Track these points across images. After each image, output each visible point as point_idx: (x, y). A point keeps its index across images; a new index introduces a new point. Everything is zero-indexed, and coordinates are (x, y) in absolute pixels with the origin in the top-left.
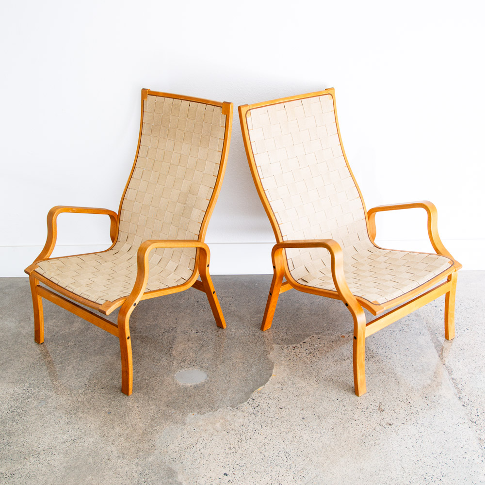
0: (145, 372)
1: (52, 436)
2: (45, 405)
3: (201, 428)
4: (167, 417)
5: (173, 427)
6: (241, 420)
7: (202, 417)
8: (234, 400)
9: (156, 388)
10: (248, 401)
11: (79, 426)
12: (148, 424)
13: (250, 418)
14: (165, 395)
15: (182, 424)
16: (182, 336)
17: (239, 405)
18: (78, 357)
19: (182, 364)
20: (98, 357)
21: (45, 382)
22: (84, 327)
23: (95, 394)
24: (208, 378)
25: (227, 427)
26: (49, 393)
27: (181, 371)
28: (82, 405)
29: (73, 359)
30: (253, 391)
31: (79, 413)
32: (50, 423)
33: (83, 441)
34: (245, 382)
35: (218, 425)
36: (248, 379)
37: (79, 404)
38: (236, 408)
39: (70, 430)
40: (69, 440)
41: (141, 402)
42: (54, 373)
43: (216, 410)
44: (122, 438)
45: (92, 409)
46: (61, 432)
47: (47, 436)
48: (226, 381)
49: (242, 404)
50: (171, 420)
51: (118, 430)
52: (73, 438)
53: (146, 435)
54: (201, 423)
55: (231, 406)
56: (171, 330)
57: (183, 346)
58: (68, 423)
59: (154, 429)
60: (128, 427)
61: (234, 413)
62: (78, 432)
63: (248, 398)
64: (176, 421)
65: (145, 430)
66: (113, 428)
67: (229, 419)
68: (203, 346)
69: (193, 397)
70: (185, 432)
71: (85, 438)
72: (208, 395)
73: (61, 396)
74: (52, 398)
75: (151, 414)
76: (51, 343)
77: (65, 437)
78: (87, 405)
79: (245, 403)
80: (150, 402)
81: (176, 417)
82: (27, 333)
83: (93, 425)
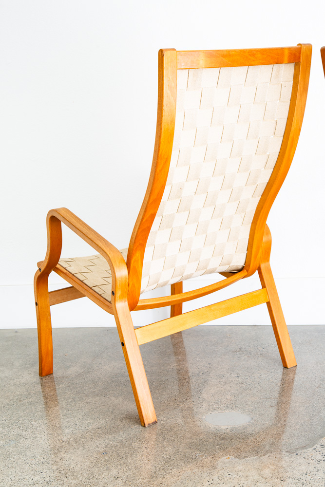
0: (161, 413)
1: (17, 477)
2: (14, 445)
3: (240, 473)
4: (187, 460)
5: (197, 470)
6: (303, 468)
7: (241, 462)
8: (292, 445)
9: (175, 429)
10: (314, 447)
11: (57, 467)
12: (160, 466)
13: (319, 465)
14: (188, 436)
15: (210, 468)
16: (216, 379)
17: (301, 451)
18: (69, 398)
19: (215, 406)
20: (97, 398)
21: (20, 422)
22: (83, 370)
23: (88, 434)
24: (253, 421)
25: (281, 475)
26: (24, 432)
27: (213, 413)
28: (67, 445)
29: (63, 399)
30: (322, 437)
31: (61, 453)
32: (17, 463)
33: (61, 483)
34: (310, 426)
35: (267, 472)
36: (314, 424)
37: (63, 444)
38: (295, 454)
39: (45, 471)
40: (40, 482)
41: (153, 443)
42: (34, 414)
43: (264, 455)
44: (119, 481)
45: (81, 449)
46: (32, 473)
47: (11, 477)
48: (279, 425)
49: (305, 450)
50: (195, 463)
51: (114, 472)
52: (47, 479)
53: (154, 478)
54: (239, 468)
55: (287, 452)
56: (201, 374)
57: (218, 389)
58: (43, 463)
59: (168, 472)
60: (130, 469)
61: (292, 459)
62: (56, 473)
63: (314, 444)
64: (201, 465)
65: (155, 473)
66: (108, 469)
67: (284, 466)
68: (246, 389)
69: (229, 440)
70: (215, 477)
71: (65, 480)
72: (252, 438)
73: (38, 436)
74: (26, 437)
75: (165, 456)
76: (36, 385)
77: (36, 479)
78: (74, 445)
79: (310, 449)
80: (165, 443)
81: (202, 460)
82: (6, 377)
83: (79, 466)
